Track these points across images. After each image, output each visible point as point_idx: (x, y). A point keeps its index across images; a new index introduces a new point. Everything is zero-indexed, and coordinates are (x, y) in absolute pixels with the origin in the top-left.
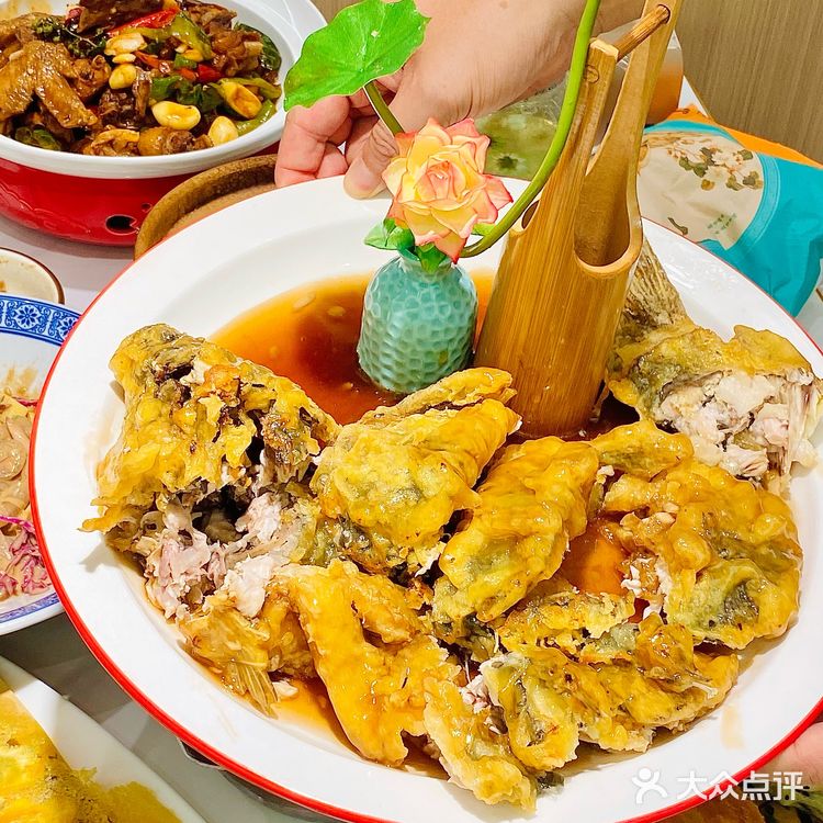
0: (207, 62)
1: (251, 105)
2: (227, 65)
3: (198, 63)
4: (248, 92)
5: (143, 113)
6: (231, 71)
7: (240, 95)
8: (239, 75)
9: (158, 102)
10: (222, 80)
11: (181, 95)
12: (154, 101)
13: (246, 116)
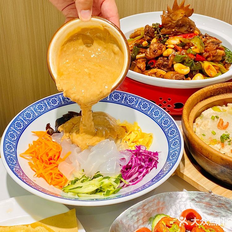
0: (201, 54)
1: (213, 72)
2: (208, 57)
3: (197, 53)
4: (213, 68)
5: (170, 66)
6: (209, 59)
7: (210, 68)
8: (212, 61)
9: (177, 63)
10: (205, 62)
11: (185, 62)
12: (175, 62)
13: (210, 76)
